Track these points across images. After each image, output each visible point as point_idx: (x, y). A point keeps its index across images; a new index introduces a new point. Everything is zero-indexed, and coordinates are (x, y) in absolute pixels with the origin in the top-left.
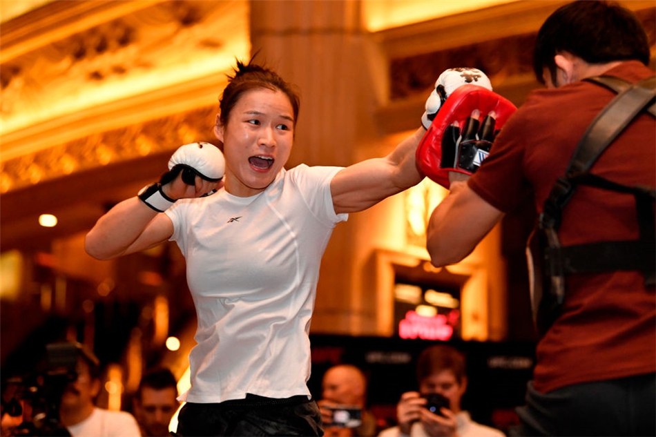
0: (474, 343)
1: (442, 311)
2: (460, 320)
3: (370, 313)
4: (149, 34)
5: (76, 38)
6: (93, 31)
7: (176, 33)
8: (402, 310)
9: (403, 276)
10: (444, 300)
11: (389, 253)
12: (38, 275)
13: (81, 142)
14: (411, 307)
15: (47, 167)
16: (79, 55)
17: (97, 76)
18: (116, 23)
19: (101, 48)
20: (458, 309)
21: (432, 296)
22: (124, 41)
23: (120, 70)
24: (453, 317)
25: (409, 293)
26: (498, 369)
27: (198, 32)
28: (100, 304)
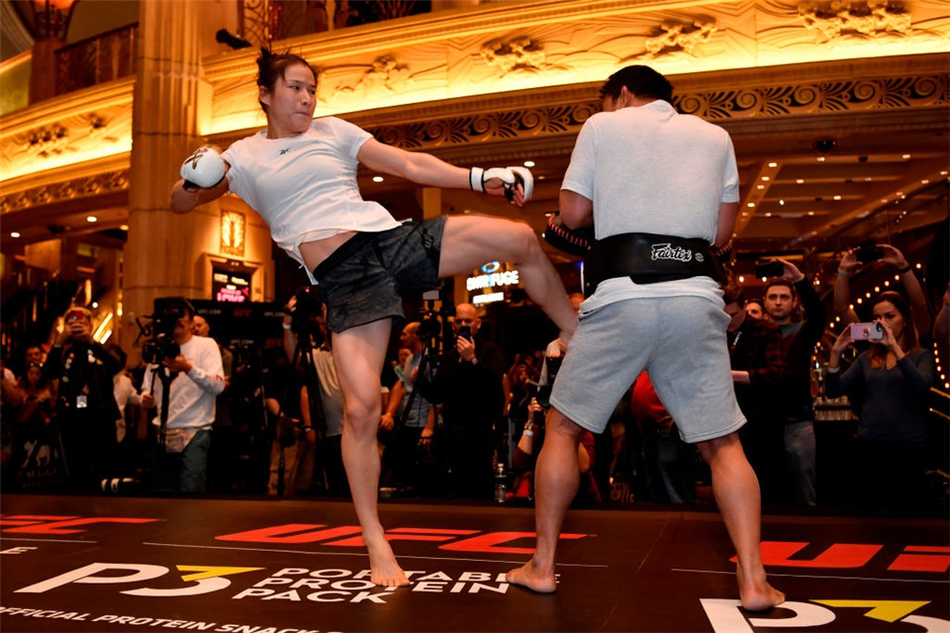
0: (257, 303)
1: (239, 287)
2: (250, 292)
3: (200, 288)
4: (74, 132)
5: (31, 132)
6: (42, 129)
7: (91, 131)
8: (218, 287)
9: (218, 268)
10: (241, 282)
11: (210, 255)
12: (16, 266)
13: (35, 191)
14: (224, 285)
15: (14, 205)
16: (34, 142)
17: (44, 154)
18: (56, 125)
19: (47, 139)
20: (249, 286)
21: (234, 280)
22: (60, 136)
23: (58, 152)
24: (246, 291)
25: (221, 278)
26: (269, 317)
27: (103, 131)
28: (52, 283)
